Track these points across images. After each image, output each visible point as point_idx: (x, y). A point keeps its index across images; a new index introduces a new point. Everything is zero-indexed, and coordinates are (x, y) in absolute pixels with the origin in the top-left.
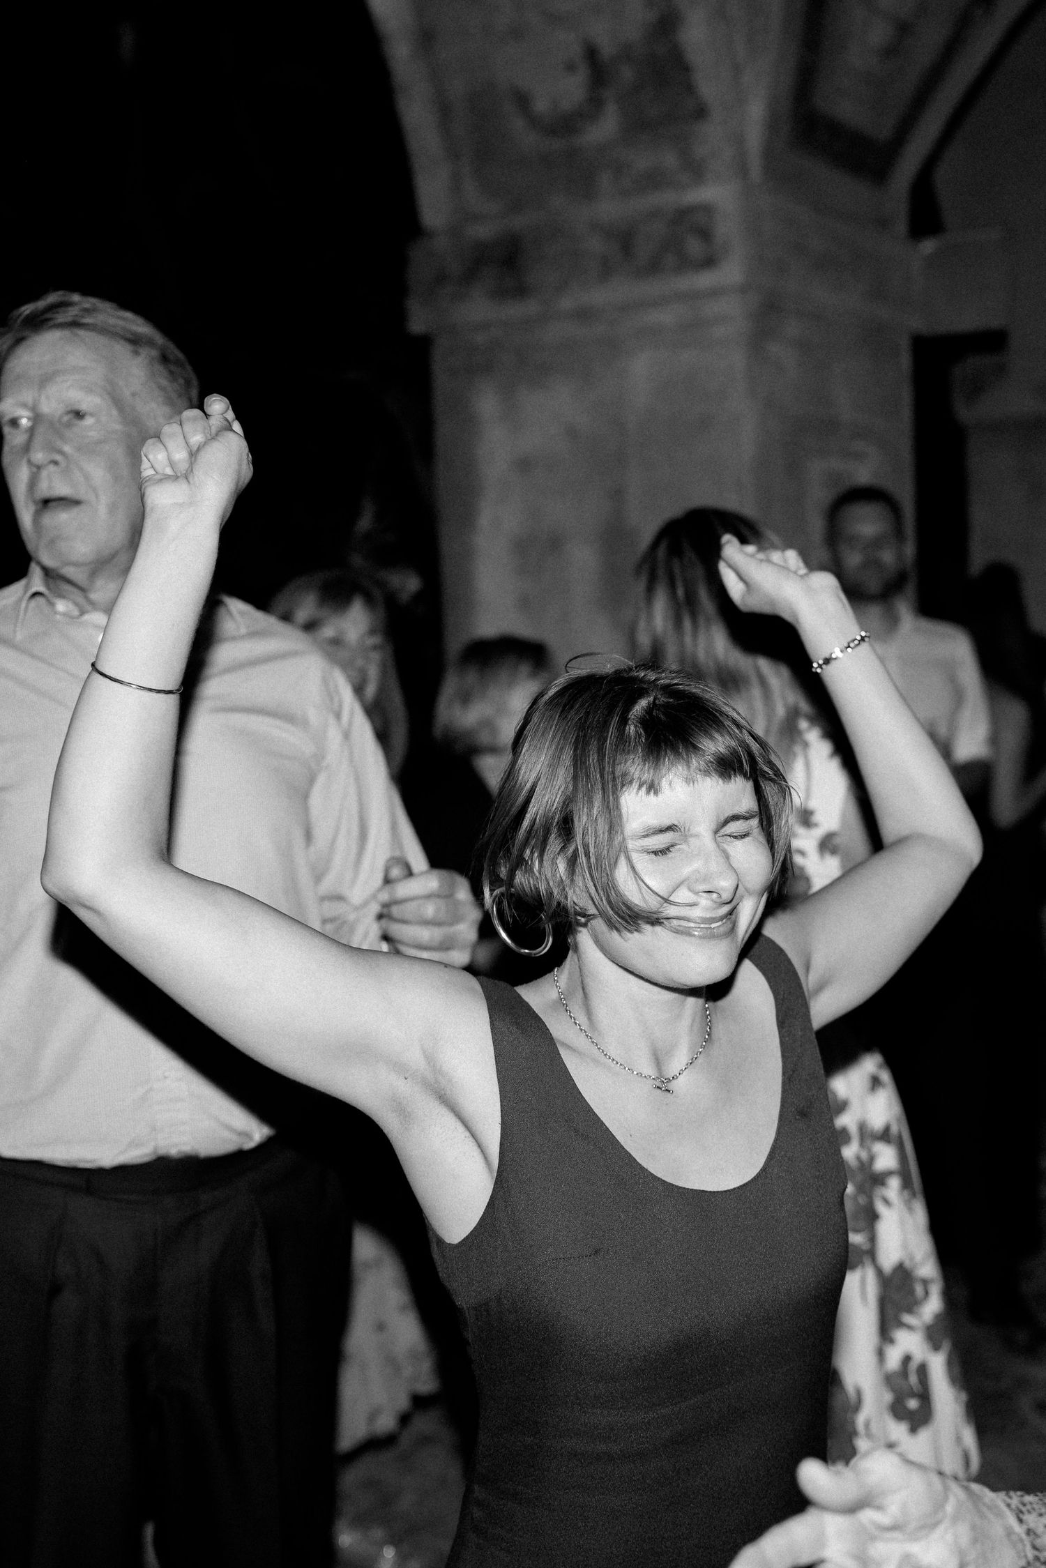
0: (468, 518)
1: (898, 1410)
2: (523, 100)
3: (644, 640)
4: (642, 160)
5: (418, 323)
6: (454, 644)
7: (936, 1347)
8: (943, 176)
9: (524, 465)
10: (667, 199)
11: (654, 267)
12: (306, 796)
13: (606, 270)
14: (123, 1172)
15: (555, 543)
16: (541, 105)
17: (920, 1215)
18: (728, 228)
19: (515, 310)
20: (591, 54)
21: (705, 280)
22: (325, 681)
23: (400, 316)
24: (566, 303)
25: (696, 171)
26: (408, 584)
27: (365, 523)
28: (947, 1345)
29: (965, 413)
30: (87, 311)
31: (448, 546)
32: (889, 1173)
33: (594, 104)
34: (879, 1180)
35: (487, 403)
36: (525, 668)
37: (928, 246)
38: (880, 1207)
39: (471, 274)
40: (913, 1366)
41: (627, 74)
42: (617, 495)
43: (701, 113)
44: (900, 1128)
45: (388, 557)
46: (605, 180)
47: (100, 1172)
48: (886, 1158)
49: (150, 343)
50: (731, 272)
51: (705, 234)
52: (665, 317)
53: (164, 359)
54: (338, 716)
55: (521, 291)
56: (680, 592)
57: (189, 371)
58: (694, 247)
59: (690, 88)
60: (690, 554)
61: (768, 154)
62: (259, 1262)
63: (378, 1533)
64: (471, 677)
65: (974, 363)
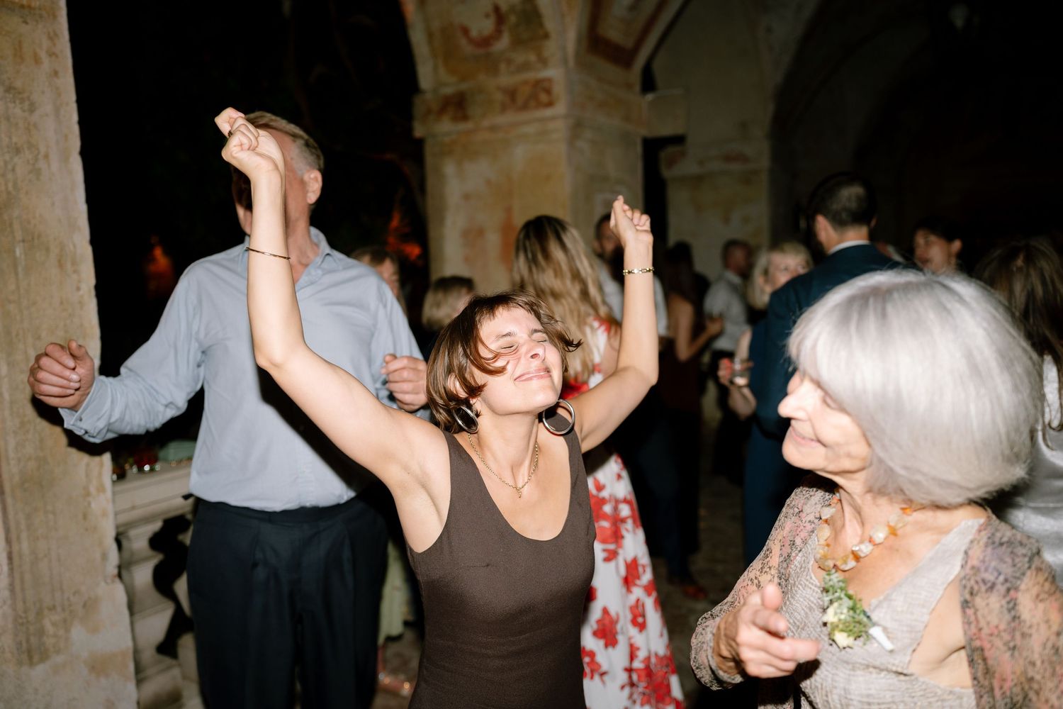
0: (442, 220)
1: (634, 622)
2: (465, 31)
3: (517, 278)
4: (520, 57)
5: (419, 131)
6: (435, 276)
7: (649, 595)
8: (657, 67)
9: (467, 197)
10: (531, 76)
11: (525, 107)
12: (369, 344)
13: (504, 108)
14: (285, 513)
15: (481, 232)
16: (474, 33)
17: (641, 535)
18: (559, 89)
19: (462, 126)
20: (497, 9)
21: (548, 112)
22: (379, 289)
23: (410, 130)
24: (486, 123)
25: (544, 62)
26: (414, 251)
27: (395, 222)
28: (654, 594)
29: (666, 173)
30: (272, 120)
31: (432, 234)
32: (627, 518)
33: (498, 32)
34: (623, 521)
35: (449, 168)
36: (464, 291)
37: (650, 97)
38: (624, 533)
39: (442, 110)
40: (640, 603)
41: (513, 19)
42: (509, 210)
43: (546, 36)
44: (631, 497)
45: (405, 238)
46: (503, 66)
47: (274, 513)
48: (625, 511)
49: (301, 137)
50: (560, 108)
51: (548, 91)
52: (530, 129)
53: (307, 145)
54: (385, 306)
55: (465, 118)
56: (530, 255)
57: (319, 152)
58: (544, 97)
59: (541, 25)
60: (533, 240)
61: (577, 55)
62: (347, 554)
63: (402, 677)
64: (440, 295)
65: (671, 150)
